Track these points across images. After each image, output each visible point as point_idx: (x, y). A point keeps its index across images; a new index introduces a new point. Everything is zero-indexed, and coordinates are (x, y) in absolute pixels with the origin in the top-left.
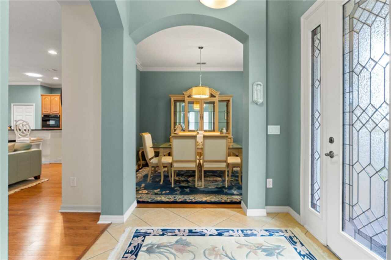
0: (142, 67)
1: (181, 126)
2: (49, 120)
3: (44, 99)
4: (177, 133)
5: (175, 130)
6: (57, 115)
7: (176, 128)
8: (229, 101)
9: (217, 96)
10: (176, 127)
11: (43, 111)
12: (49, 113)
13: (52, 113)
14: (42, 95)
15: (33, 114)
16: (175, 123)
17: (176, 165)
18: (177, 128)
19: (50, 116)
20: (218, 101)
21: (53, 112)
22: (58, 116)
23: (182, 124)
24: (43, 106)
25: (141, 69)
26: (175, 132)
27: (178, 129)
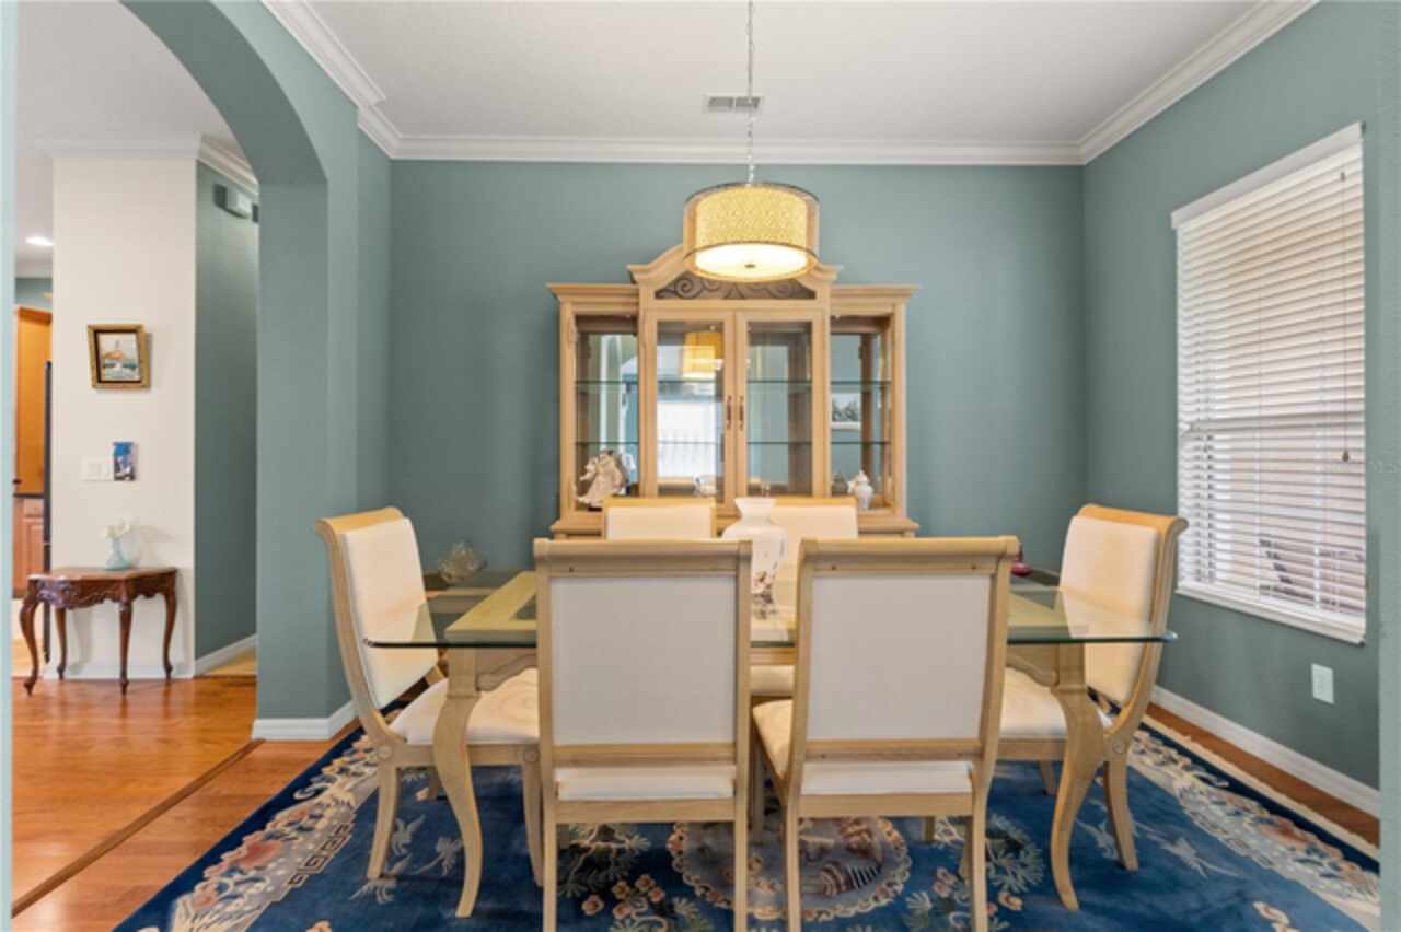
0: (400, 136)
1: (619, 464)
4: (595, 505)
5: (584, 488)
7: (588, 476)
8: (883, 322)
9: (823, 293)
10: (590, 467)
16: (585, 449)
17: (571, 783)
18: (596, 474)
20: (828, 321)
23: (621, 449)
25: (395, 143)
26: (585, 499)
27: (600, 478)
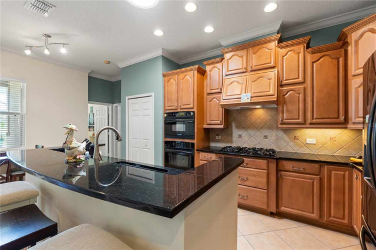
2: (175, 123)
3: (168, 82)
6: (189, 112)
11: (167, 105)
12: (176, 109)
13: (181, 109)
14: (164, 76)
15: (152, 112)
19: (177, 115)
21: (183, 107)
22: (192, 114)
24: (166, 95)
